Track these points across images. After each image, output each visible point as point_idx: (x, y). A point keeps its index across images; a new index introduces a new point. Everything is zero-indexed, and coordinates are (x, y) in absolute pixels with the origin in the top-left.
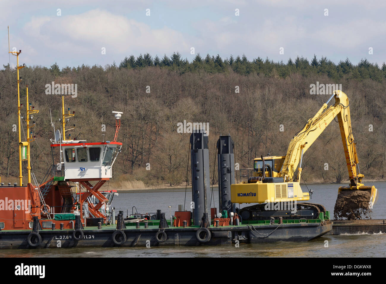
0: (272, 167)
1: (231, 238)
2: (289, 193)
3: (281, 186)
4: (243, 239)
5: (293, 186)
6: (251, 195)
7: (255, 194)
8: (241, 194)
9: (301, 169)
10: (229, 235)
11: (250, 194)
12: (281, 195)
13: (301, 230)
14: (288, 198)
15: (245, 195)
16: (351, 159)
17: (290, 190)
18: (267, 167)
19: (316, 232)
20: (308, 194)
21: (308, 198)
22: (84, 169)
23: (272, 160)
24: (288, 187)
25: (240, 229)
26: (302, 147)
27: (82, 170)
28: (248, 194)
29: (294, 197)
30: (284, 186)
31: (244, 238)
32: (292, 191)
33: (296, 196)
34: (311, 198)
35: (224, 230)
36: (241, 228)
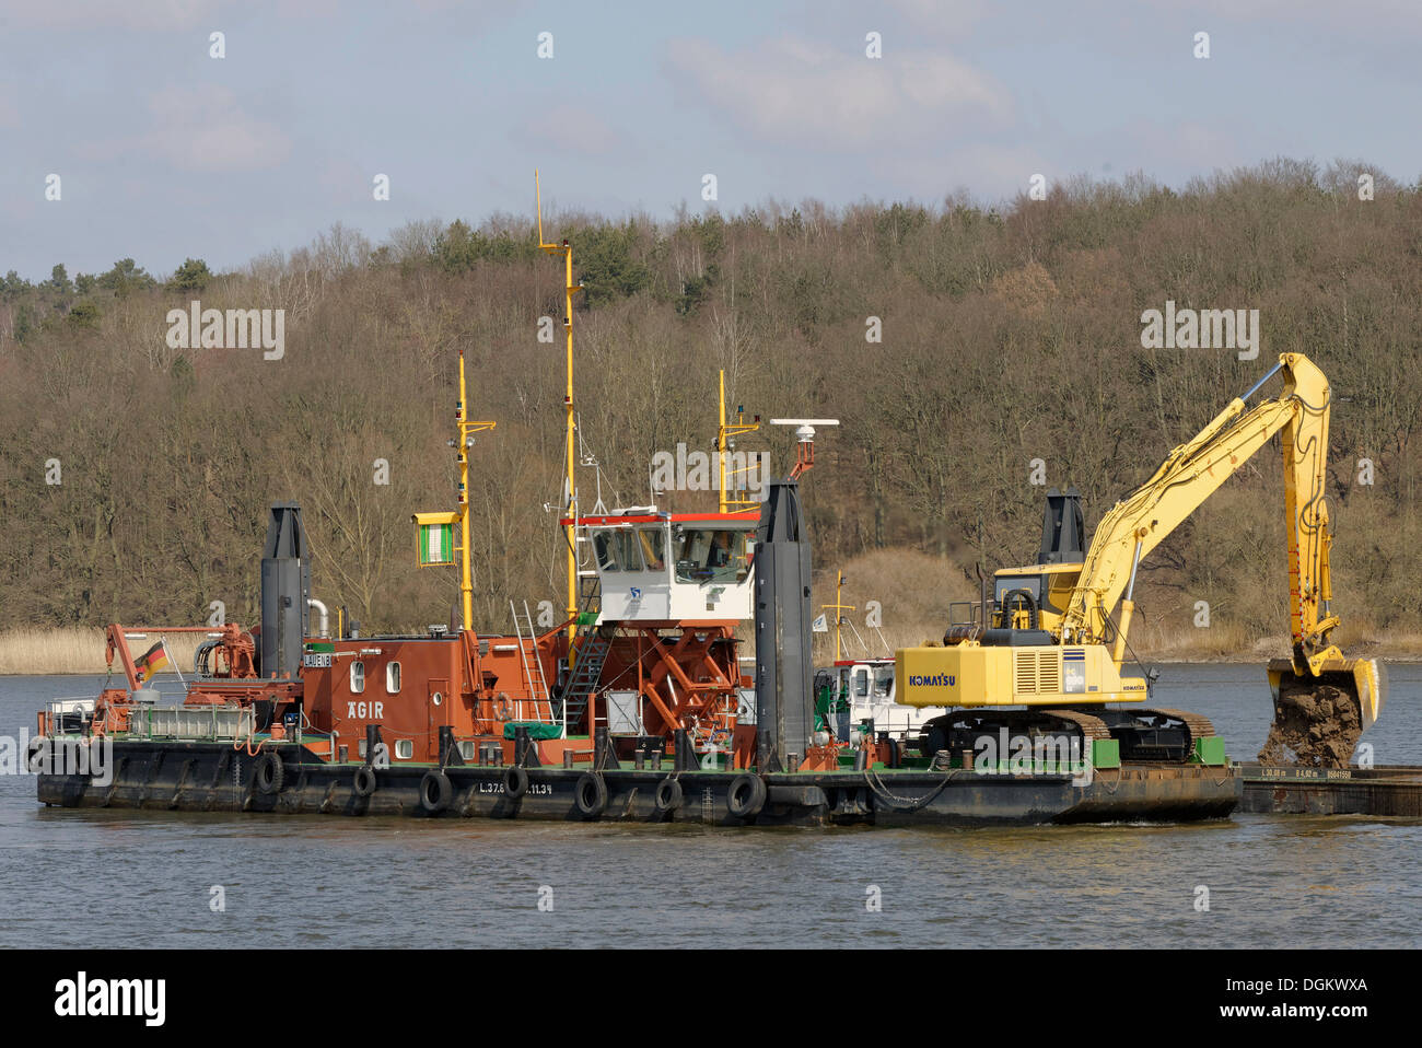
0: (1040, 597)
1: (821, 809)
2: (1068, 679)
3: (1037, 657)
4: (859, 810)
5: (1083, 658)
6: (943, 681)
7: (951, 681)
8: (919, 677)
9: (1128, 604)
10: (814, 797)
11: (939, 678)
12: (1038, 683)
13: (1019, 791)
14: (1065, 693)
15: (927, 681)
16: (1303, 575)
17: (1073, 670)
18: (1024, 599)
19: (1063, 798)
20: (1142, 682)
21: (1142, 695)
22: (639, 591)
23: (1038, 576)
24: (1065, 658)
25: (843, 783)
26: (1140, 534)
27: (634, 595)
28: (934, 678)
29: (1087, 690)
30: (1050, 660)
31: (863, 810)
32: (1081, 672)
33: (1093, 689)
34: (1150, 696)
35: (799, 784)
36: (843, 780)
